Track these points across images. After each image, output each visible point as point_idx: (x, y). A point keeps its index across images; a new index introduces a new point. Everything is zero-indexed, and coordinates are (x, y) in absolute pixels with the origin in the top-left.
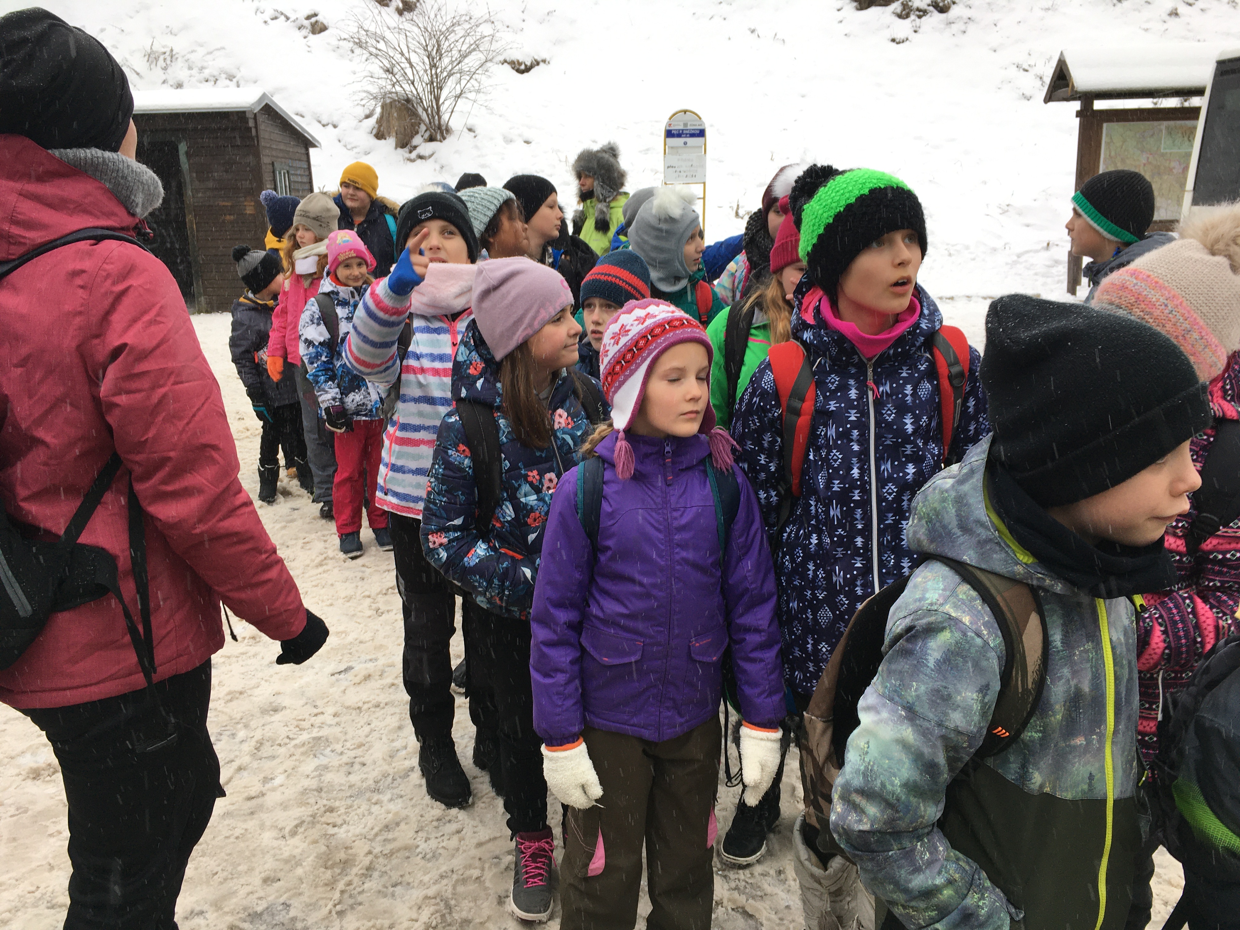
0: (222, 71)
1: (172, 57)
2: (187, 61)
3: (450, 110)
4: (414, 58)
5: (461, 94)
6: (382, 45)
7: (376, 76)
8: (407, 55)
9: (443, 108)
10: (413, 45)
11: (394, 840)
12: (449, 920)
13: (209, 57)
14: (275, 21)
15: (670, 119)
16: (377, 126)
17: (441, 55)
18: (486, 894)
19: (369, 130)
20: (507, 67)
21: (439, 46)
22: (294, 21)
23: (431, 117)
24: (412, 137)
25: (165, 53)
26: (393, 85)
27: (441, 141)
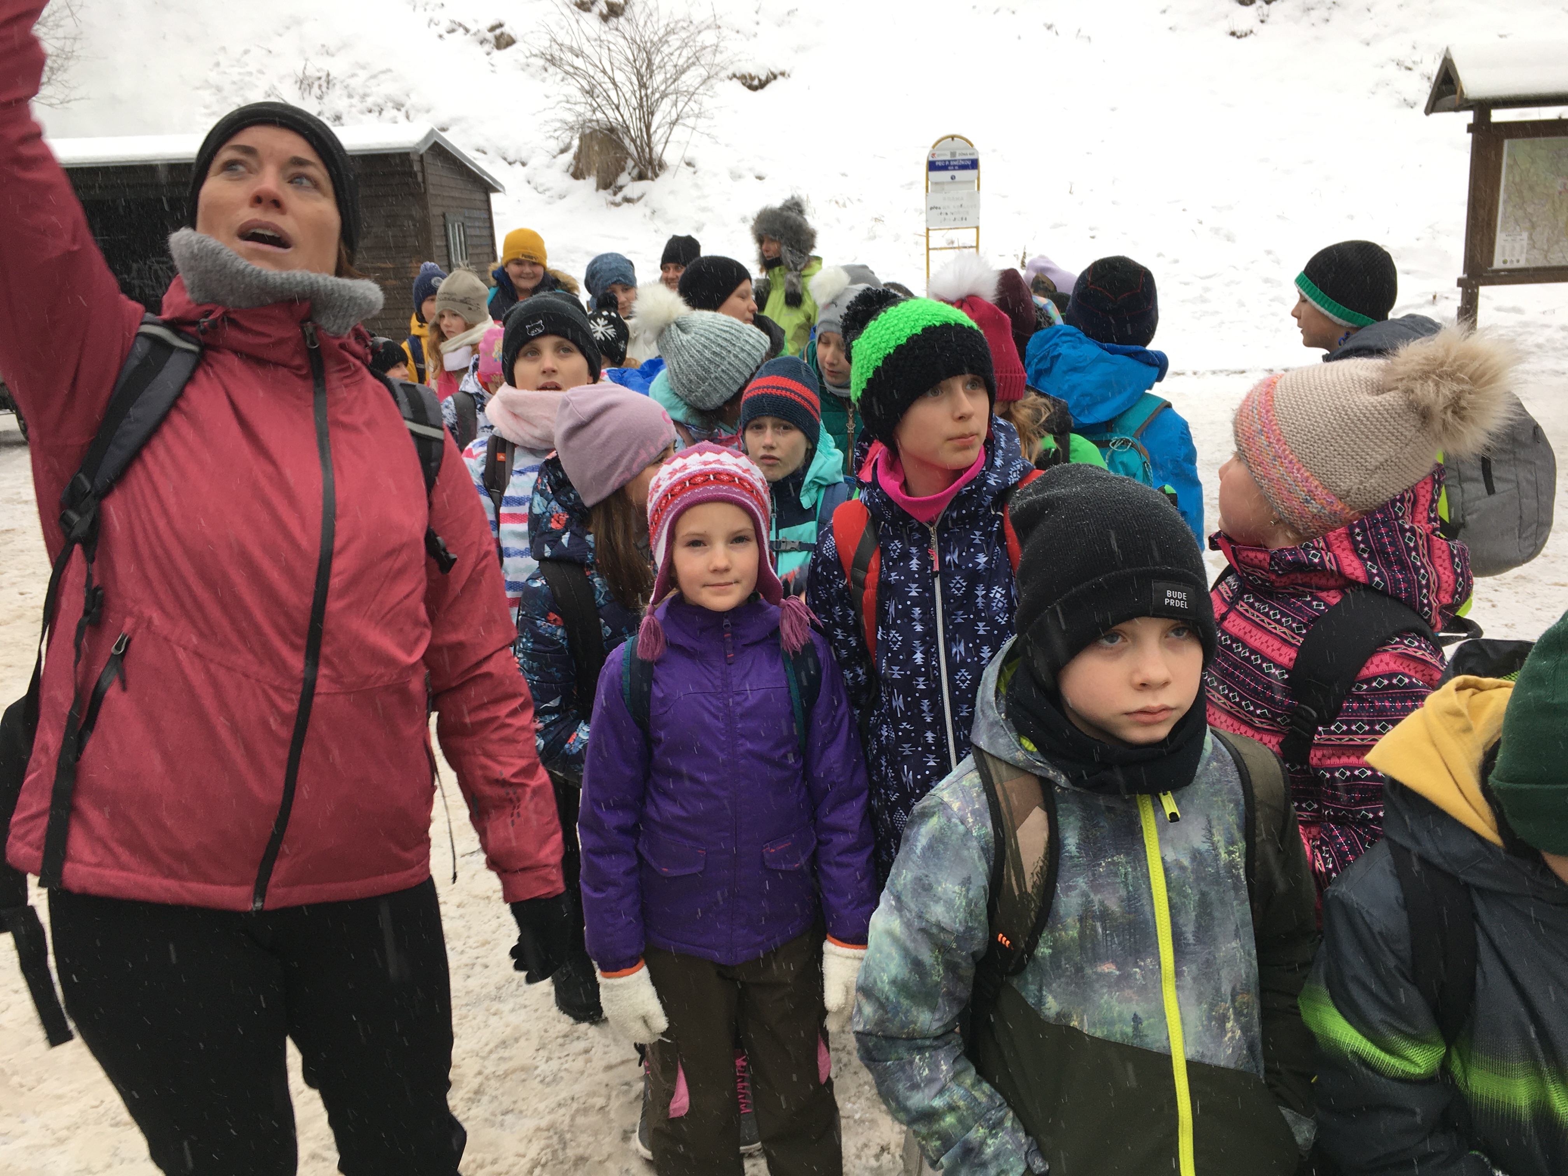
0: (389, 98)
1: (328, 83)
2: (346, 87)
3: (663, 140)
4: (619, 77)
5: (677, 120)
6: (579, 62)
7: (573, 100)
8: (610, 73)
9: (655, 138)
10: (619, 59)
11: (510, 1059)
12: (561, 1158)
13: (373, 82)
14: (452, 35)
15: (934, 147)
16: (574, 162)
17: (652, 72)
18: (610, 1128)
19: (565, 168)
20: (737, 83)
21: (649, 60)
22: (475, 34)
23: (640, 150)
24: (617, 175)
25: (320, 78)
26: (594, 112)
27: (652, 180)
